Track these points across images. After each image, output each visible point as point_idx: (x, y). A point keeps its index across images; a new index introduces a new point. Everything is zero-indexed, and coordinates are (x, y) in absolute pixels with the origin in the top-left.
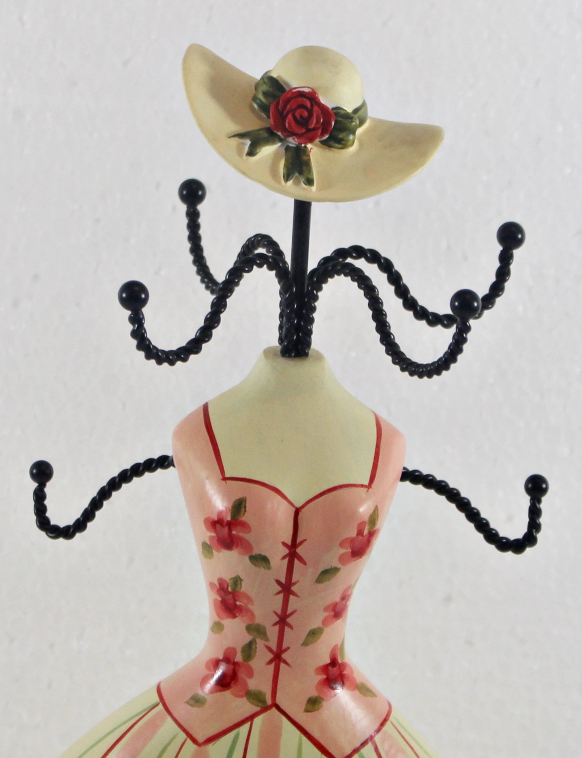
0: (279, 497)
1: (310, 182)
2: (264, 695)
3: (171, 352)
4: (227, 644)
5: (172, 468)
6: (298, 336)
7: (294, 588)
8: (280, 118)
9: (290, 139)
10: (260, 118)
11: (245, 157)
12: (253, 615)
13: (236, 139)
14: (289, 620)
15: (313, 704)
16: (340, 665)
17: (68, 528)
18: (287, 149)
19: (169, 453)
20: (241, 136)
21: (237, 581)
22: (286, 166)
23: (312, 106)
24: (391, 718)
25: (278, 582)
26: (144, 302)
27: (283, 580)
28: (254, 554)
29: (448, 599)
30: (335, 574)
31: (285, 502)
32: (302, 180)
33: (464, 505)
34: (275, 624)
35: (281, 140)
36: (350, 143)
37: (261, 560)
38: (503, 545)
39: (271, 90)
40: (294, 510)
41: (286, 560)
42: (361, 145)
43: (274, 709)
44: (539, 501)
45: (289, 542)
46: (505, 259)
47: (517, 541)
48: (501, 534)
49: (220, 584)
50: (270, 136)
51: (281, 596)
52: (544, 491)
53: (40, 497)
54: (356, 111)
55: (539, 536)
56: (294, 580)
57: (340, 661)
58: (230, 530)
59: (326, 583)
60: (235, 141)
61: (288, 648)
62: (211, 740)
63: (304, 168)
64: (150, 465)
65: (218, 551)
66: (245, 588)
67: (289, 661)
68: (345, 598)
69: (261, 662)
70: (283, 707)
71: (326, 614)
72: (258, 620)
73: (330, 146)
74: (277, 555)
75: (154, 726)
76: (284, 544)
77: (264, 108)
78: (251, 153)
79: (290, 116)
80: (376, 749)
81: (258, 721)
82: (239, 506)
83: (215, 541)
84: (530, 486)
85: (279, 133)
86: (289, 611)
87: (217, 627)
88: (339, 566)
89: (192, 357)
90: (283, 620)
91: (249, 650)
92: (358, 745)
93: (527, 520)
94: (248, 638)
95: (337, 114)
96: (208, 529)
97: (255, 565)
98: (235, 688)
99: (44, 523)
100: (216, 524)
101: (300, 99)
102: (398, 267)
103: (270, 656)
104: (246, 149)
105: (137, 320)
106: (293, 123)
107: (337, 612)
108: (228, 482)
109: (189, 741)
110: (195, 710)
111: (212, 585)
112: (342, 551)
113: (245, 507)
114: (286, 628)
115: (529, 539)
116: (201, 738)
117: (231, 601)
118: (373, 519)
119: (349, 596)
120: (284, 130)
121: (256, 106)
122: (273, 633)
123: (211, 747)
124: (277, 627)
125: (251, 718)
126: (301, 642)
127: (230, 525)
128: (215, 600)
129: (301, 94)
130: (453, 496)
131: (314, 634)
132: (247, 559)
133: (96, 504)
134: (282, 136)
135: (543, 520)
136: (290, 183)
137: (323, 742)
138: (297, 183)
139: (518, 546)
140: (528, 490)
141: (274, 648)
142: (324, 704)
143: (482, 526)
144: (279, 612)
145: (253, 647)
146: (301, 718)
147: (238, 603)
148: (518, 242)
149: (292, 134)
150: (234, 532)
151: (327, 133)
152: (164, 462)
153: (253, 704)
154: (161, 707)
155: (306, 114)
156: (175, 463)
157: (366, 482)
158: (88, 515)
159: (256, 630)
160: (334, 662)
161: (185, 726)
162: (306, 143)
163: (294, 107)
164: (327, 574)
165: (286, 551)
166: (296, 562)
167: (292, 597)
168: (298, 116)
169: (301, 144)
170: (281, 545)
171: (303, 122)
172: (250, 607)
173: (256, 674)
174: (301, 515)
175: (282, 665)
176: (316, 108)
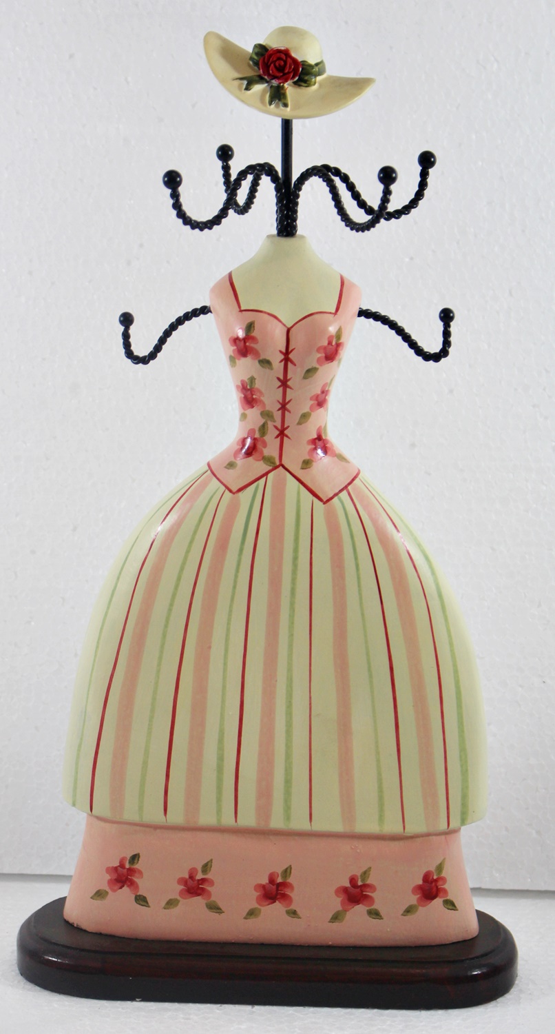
0: (275, 321)
1: (286, 105)
2: (274, 459)
3: (202, 223)
4: (250, 427)
5: (210, 313)
6: (288, 223)
7: (289, 383)
8: (266, 67)
9: (273, 81)
10: (253, 70)
11: (243, 91)
12: (264, 405)
13: (238, 80)
14: (288, 406)
15: (307, 464)
16: (324, 440)
17: (145, 357)
18: (271, 87)
19: (207, 304)
20: (241, 79)
21: (252, 380)
22: (270, 96)
23: (286, 58)
24: (360, 476)
25: (278, 379)
26: (179, 183)
27: (282, 378)
28: (261, 358)
29: (413, 445)
30: (315, 373)
31: (280, 324)
32: (281, 105)
33: (400, 331)
34: (279, 410)
35: (267, 82)
36: (312, 83)
37: (266, 363)
38: (427, 357)
39: (260, 50)
40: (285, 330)
41: (283, 363)
42: (321, 86)
43: (281, 467)
44: (449, 326)
45: (284, 350)
46: (424, 175)
47: (435, 354)
48: (426, 350)
49: (243, 385)
50: (261, 79)
51: (281, 388)
52: (452, 319)
53: (126, 336)
54: (317, 64)
55: (451, 350)
56: (288, 378)
57: (324, 437)
58: (245, 343)
59: (310, 379)
60: (238, 82)
61: (288, 427)
62: (240, 490)
63: (282, 97)
64: (196, 313)
65: (239, 359)
66: (257, 385)
67: (289, 435)
68: (325, 392)
69: (271, 437)
70: (286, 466)
71: (312, 402)
72: (268, 408)
73: (300, 86)
74: (276, 360)
75: (204, 485)
76: (281, 352)
77: (256, 64)
78: (247, 88)
79: (272, 65)
80: (349, 494)
81: (270, 476)
82: (250, 327)
83: (236, 352)
84: (442, 315)
85: (266, 77)
86: (287, 401)
87: (244, 416)
88: (317, 366)
89: (215, 227)
90: (283, 407)
91: (263, 429)
92: (337, 491)
93: (442, 339)
94: (263, 421)
95: (303, 65)
96: (232, 345)
97: (263, 367)
98: (255, 455)
99: (129, 354)
100: (235, 340)
101: (278, 54)
102: (352, 179)
103: (278, 432)
104: (244, 87)
105: (175, 196)
106: (274, 70)
107: (320, 402)
108: (244, 312)
109: (227, 490)
110: (231, 471)
111: (237, 387)
112: (319, 355)
113: (254, 327)
114: (286, 412)
115: (444, 353)
116: (234, 489)
117: (249, 396)
118: (339, 335)
119: (328, 391)
120: (269, 75)
121: (251, 63)
122: (278, 415)
123: (240, 494)
124: (280, 412)
125: (266, 474)
126: (297, 422)
127: (245, 340)
128: (240, 398)
129: (279, 51)
130: (393, 325)
131: (305, 417)
132: (257, 362)
133: (162, 341)
134: (268, 80)
135: (452, 339)
136: (273, 106)
137: (314, 489)
138: (277, 106)
139: (436, 357)
140: (442, 319)
141: (279, 427)
142: (314, 464)
143: (413, 345)
144: (281, 401)
145: (266, 427)
146: (299, 473)
147: (254, 397)
148: (432, 164)
149: (274, 77)
150: (247, 344)
151: (296, 76)
152: (204, 310)
153: (267, 464)
154: (209, 472)
155: (282, 63)
156: (212, 309)
157: (334, 311)
158: (158, 348)
159: (266, 415)
160: (319, 438)
161: (224, 482)
162: (284, 83)
163: (275, 59)
164: (310, 372)
165: (282, 357)
166: (289, 364)
167: (288, 390)
168: (277, 64)
169: (280, 83)
170: (279, 353)
171: (281, 69)
172: (262, 398)
173: (268, 446)
174: (291, 332)
175: (285, 438)
176: (289, 60)
